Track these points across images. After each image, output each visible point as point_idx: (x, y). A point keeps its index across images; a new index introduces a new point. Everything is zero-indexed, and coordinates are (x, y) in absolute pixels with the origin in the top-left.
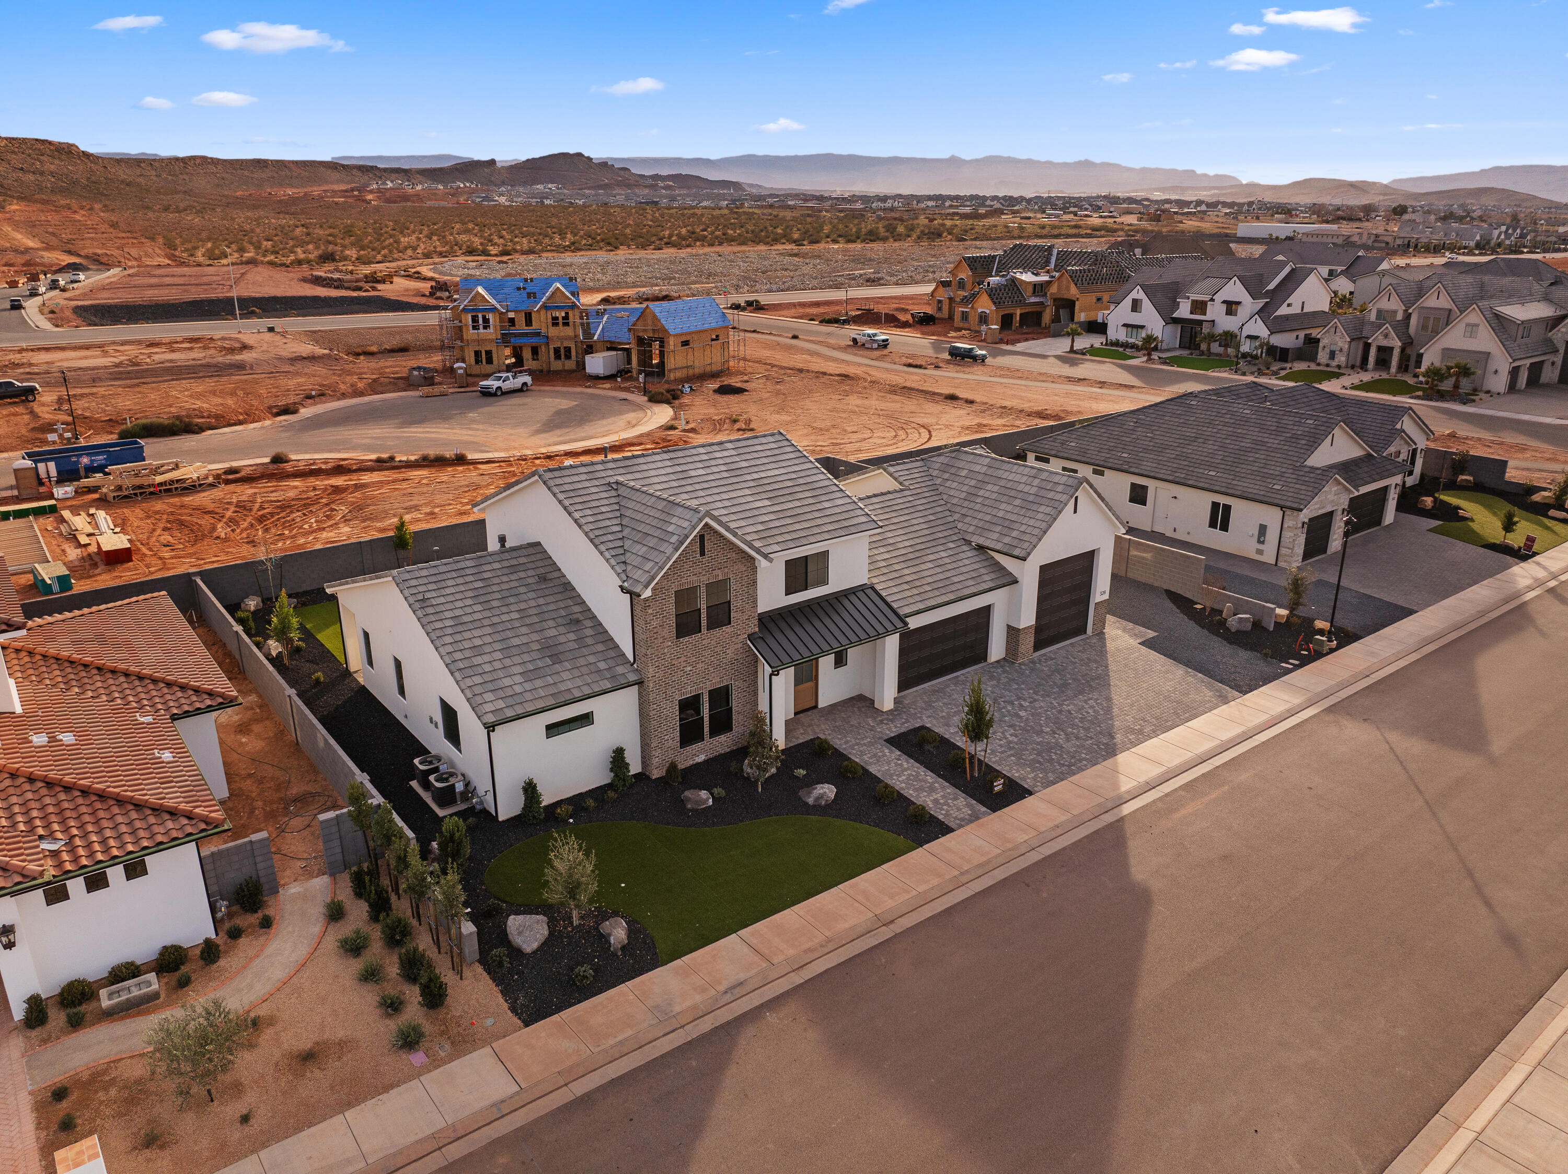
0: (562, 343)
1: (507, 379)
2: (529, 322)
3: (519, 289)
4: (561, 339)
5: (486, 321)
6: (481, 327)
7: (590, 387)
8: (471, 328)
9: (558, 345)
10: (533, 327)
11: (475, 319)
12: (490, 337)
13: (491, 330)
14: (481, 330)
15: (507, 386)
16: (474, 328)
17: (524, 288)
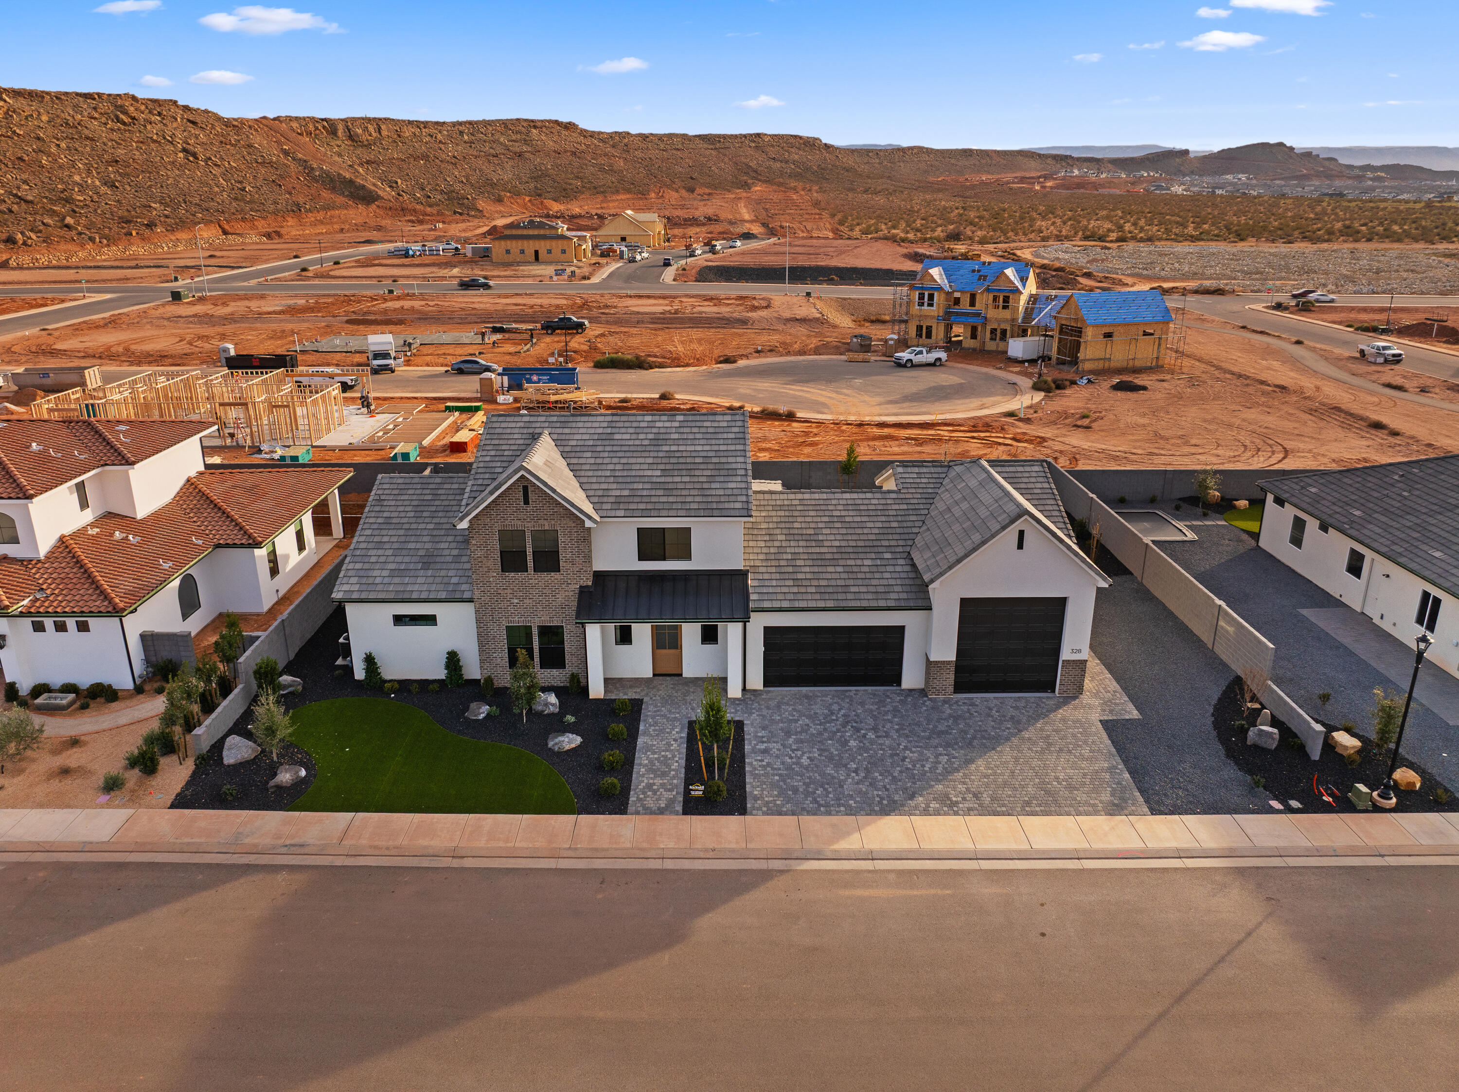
0: (999, 325)
1: (921, 352)
2: (972, 303)
3: (974, 271)
4: (999, 321)
5: (931, 297)
6: (926, 304)
7: (1000, 368)
8: (917, 303)
9: (995, 326)
10: (976, 308)
11: (921, 297)
12: (932, 314)
13: (934, 308)
14: (926, 307)
15: (917, 359)
16: (921, 304)
17: (979, 271)
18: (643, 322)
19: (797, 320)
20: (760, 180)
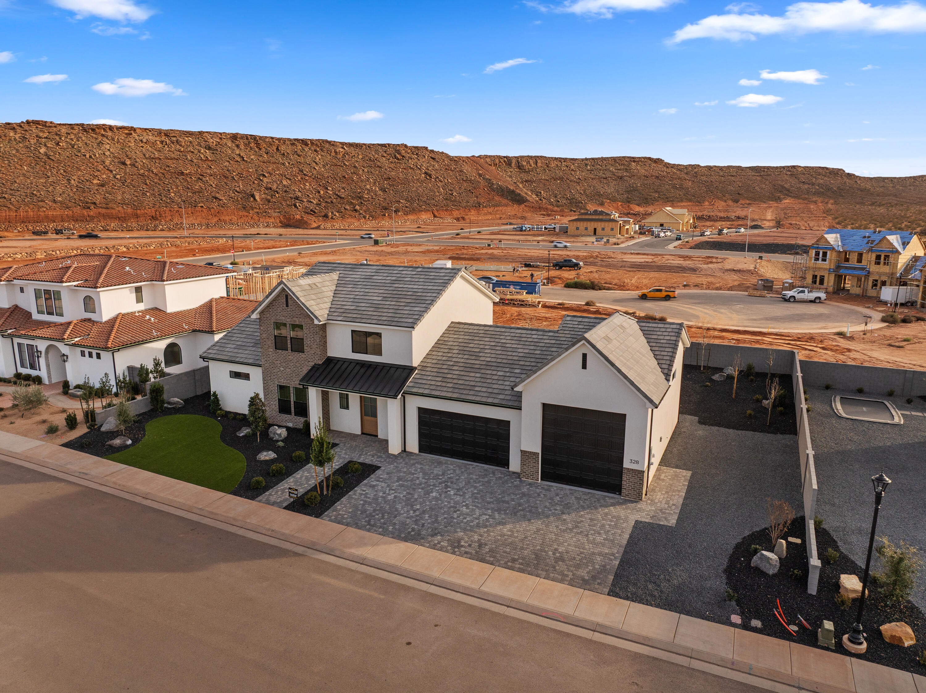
0: (880, 277)
1: (803, 292)
2: (860, 260)
3: (865, 237)
4: (880, 274)
5: (825, 254)
6: (820, 259)
8: (813, 258)
9: (876, 278)
10: (862, 264)
11: (817, 254)
12: (825, 267)
13: (827, 262)
15: (799, 296)
17: (869, 237)
18: (624, 267)
19: (734, 270)
20: (790, 196)
